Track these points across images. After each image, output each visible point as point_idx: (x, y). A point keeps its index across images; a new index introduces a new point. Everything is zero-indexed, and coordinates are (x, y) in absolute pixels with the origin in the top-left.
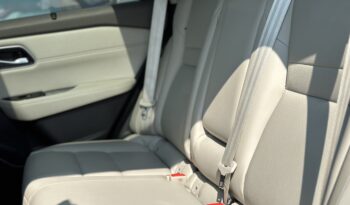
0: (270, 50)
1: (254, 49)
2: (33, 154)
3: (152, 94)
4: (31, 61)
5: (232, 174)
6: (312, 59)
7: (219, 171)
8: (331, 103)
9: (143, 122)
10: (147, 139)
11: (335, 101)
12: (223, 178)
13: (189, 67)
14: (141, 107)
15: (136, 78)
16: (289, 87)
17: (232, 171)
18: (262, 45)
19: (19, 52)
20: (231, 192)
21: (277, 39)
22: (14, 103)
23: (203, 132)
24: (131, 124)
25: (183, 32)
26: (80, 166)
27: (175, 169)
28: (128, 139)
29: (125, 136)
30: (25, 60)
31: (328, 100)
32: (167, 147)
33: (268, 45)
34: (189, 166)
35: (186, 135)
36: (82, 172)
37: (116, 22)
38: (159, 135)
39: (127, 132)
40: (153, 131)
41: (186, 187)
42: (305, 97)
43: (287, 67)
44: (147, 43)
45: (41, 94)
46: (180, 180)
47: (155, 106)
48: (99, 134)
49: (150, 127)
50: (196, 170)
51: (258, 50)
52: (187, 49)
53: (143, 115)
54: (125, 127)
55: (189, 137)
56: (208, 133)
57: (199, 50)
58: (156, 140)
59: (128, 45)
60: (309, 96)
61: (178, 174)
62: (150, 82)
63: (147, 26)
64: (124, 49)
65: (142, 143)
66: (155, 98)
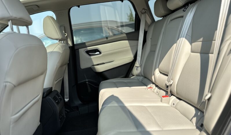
0: (184, 39)
1: (178, 39)
2: (101, 82)
3: (140, 62)
4: (100, 53)
5: (171, 85)
6: (201, 39)
7: (166, 84)
8: (210, 55)
9: (137, 72)
10: (138, 77)
11: (213, 53)
12: (167, 87)
13: (153, 52)
14: (136, 66)
15: (134, 57)
16: (192, 52)
17: (171, 84)
18: (181, 37)
19: (97, 50)
20: (171, 92)
21: (187, 34)
22: (95, 66)
23: (159, 72)
24: (133, 73)
25: (150, 40)
26: (116, 85)
27: (149, 86)
28: (132, 78)
29: (131, 77)
30: (98, 53)
31: (209, 53)
32: (146, 79)
33: (183, 37)
34: (154, 85)
35: (153, 74)
36: (117, 87)
37: (127, 39)
38: (143, 76)
39: (131, 76)
40: (140, 75)
41: (153, 92)
42: (199, 54)
43: (191, 45)
44: (137, 45)
45: (103, 63)
46: (151, 90)
47: (141, 66)
48: (122, 76)
49: (139, 73)
50: (157, 86)
51: (179, 39)
52: (152, 45)
53: (137, 69)
54: (131, 74)
55: (154, 75)
56: (161, 73)
57: (156, 45)
58: (142, 78)
59: (131, 46)
60: (201, 53)
61: (150, 88)
62: (139, 58)
63: (137, 39)
64: (130, 48)
65: (136, 79)
66: (140, 63)
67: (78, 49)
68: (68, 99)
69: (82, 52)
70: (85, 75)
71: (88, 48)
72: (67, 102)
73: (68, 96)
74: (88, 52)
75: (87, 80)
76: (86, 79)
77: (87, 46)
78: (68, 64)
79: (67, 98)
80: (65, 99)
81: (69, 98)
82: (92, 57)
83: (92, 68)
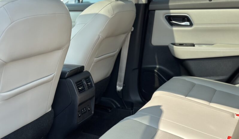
4: (191, 25)
19: (185, 18)
22: (175, 46)
30: (188, 23)
67: (154, 10)
68: (121, 88)
69: (160, 16)
70: (156, 57)
71: (172, 11)
72: (119, 92)
73: (122, 83)
74: (170, 19)
75: (158, 66)
76: (156, 64)
77: (170, 8)
78: (132, 32)
79: (120, 86)
80: (117, 87)
81: (124, 87)
82: (175, 28)
83: (169, 47)
